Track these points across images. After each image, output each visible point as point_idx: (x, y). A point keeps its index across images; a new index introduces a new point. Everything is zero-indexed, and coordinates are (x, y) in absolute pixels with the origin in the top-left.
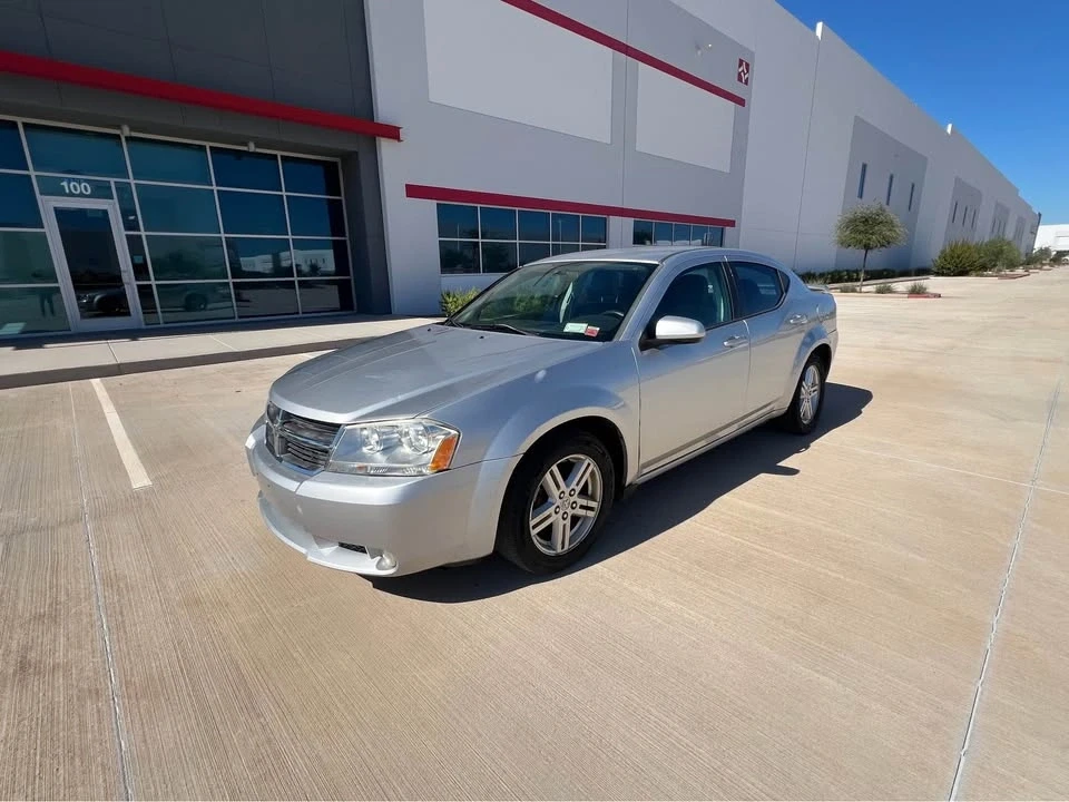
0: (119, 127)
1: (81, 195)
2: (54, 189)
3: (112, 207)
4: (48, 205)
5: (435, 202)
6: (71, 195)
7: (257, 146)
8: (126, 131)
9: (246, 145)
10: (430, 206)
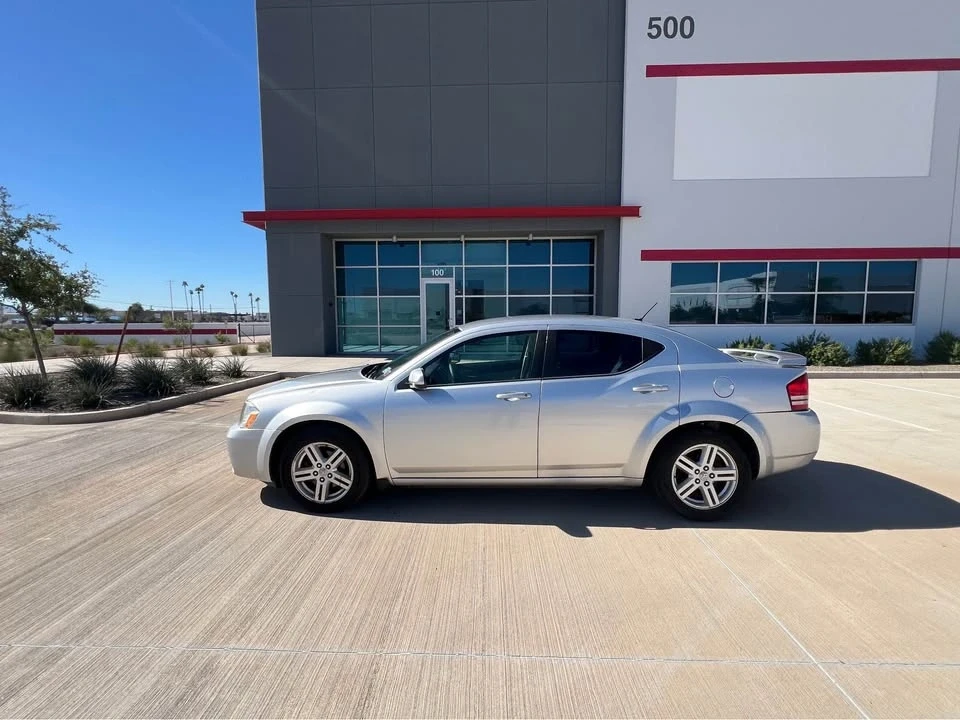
0: (459, 236)
1: (439, 276)
2: (428, 274)
3: (451, 282)
4: (424, 282)
5: (670, 263)
6: (435, 276)
7: (534, 236)
8: (462, 239)
9: (527, 236)
10: (667, 265)
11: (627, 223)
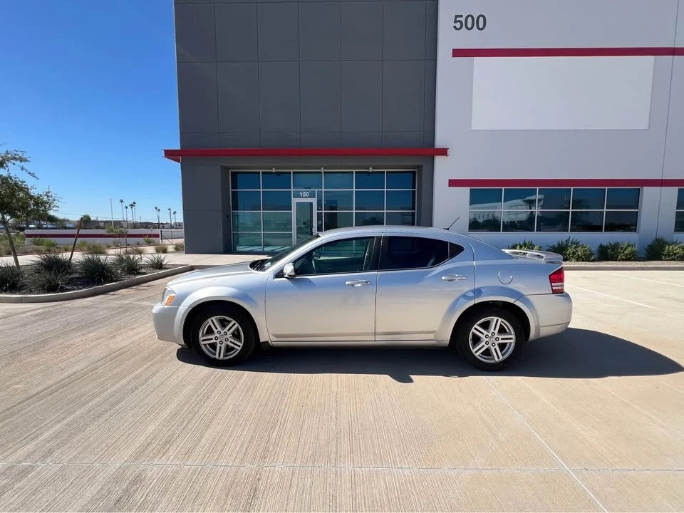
0: (320, 169)
1: (306, 197)
2: (297, 196)
3: (314, 201)
4: (295, 201)
5: (469, 188)
6: (303, 197)
7: (373, 168)
8: (322, 170)
9: (368, 168)
10: (467, 190)
11: (438, 160)
